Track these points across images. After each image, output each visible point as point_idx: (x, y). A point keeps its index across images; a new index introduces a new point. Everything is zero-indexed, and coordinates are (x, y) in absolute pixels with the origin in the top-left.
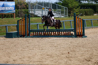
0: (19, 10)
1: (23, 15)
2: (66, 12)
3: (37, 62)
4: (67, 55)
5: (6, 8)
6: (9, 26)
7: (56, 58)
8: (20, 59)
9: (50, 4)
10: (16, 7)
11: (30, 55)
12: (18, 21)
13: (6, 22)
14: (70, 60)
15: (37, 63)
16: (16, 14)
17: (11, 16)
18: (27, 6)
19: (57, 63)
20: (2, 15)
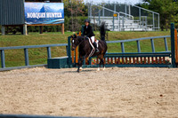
0: (72, 17)
1: (79, 26)
2: (156, 22)
3: (104, 112)
4: (159, 100)
5: (48, 15)
6: (53, 48)
7: (139, 104)
8: (74, 106)
9: (128, 7)
10: (66, 12)
12: (69, 38)
13: (47, 40)
14: (165, 109)
15: (103, 115)
16: (66, 25)
17: (57, 28)
18: (85, 11)
19: (141, 114)
20: (40, 28)
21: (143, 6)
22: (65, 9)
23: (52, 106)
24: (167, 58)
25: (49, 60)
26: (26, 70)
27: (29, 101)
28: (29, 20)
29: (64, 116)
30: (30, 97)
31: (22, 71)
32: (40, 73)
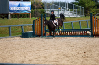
0: (35, 10)
1: (39, 14)
3: (53, 61)
4: (83, 55)
5: (22, 8)
6: (25, 26)
7: (72, 58)
8: (36, 58)
9: (66, 4)
10: (32, 7)
11: (46, 55)
12: (34, 21)
13: (21, 22)
14: (87, 60)
15: (52, 63)
16: (32, 14)
17: (27, 16)
18: (43, 6)
19: (74, 63)
20: (18, 15)
21: (75, 3)
22: (32, 5)
23: (24, 58)
24: (88, 32)
25: (22, 33)
26: (10, 39)
27: (11, 56)
28: (12, 11)
29: (31, 64)
30: (12, 53)
31: (7, 39)
32: (18, 40)
